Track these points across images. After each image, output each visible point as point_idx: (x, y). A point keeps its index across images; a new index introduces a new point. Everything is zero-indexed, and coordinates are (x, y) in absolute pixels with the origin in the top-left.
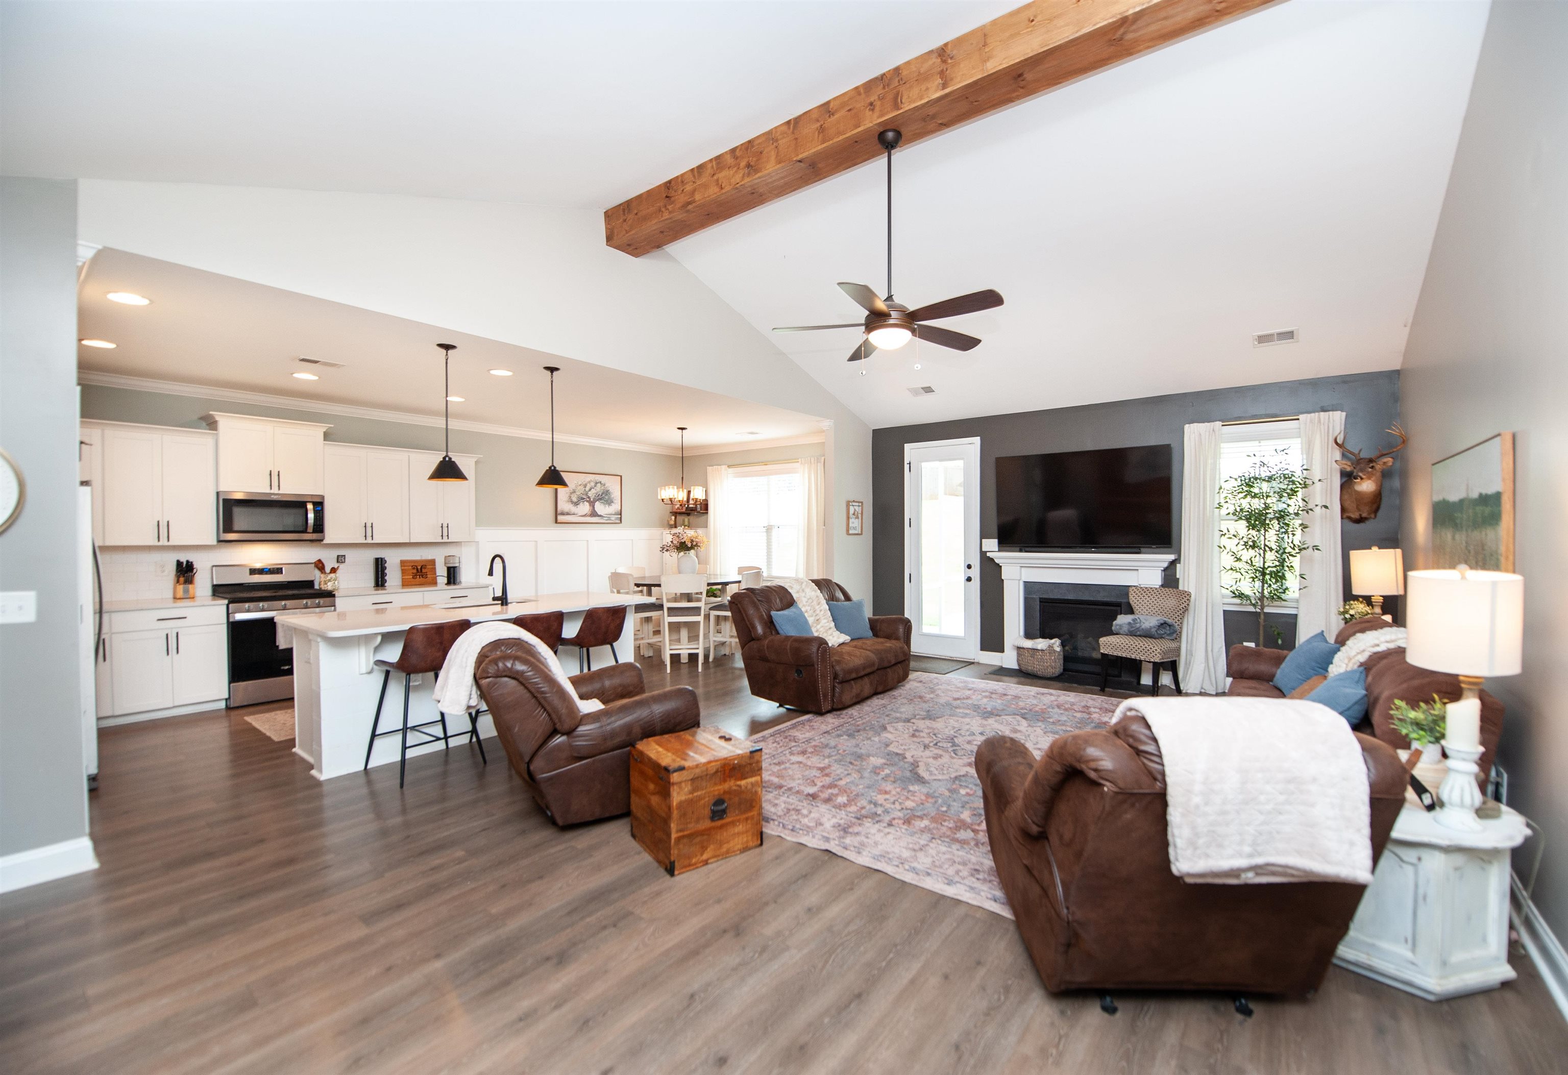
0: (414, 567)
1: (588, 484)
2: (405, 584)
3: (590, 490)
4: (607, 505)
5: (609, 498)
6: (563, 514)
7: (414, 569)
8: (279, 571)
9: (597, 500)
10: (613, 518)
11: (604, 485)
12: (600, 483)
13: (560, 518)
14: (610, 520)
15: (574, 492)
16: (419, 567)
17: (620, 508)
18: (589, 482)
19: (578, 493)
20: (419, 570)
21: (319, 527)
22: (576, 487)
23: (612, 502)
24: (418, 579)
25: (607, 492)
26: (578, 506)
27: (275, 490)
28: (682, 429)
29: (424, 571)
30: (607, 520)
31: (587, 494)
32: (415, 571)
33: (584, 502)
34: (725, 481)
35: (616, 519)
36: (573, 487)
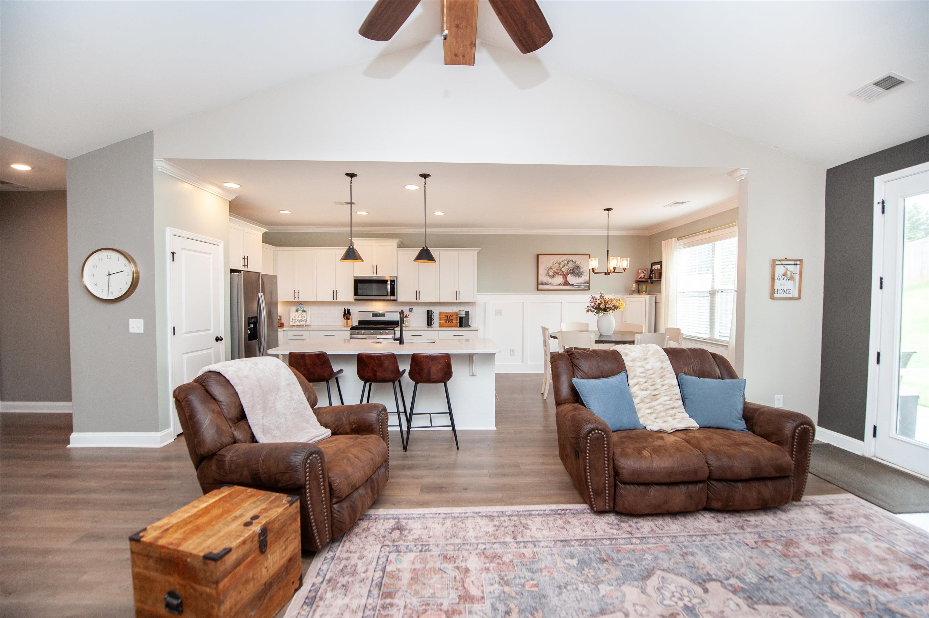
0: (446, 316)
1: (562, 263)
2: (441, 326)
3: (564, 266)
4: (577, 277)
5: (579, 272)
6: (542, 284)
8: (383, 315)
9: (570, 273)
10: (583, 286)
11: (575, 262)
12: (572, 261)
13: (540, 287)
14: (580, 287)
15: (551, 268)
16: (449, 316)
17: (588, 279)
18: (563, 261)
19: (554, 269)
20: (448, 318)
21: (393, 292)
22: (553, 265)
23: (582, 274)
24: (448, 323)
25: (578, 268)
26: (554, 278)
27: (375, 275)
28: (608, 210)
29: (451, 318)
30: (577, 288)
31: (561, 270)
32: (446, 318)
33: (558, 275)
34: (675, 252)
35: (585, 287)
36: (550, 265)
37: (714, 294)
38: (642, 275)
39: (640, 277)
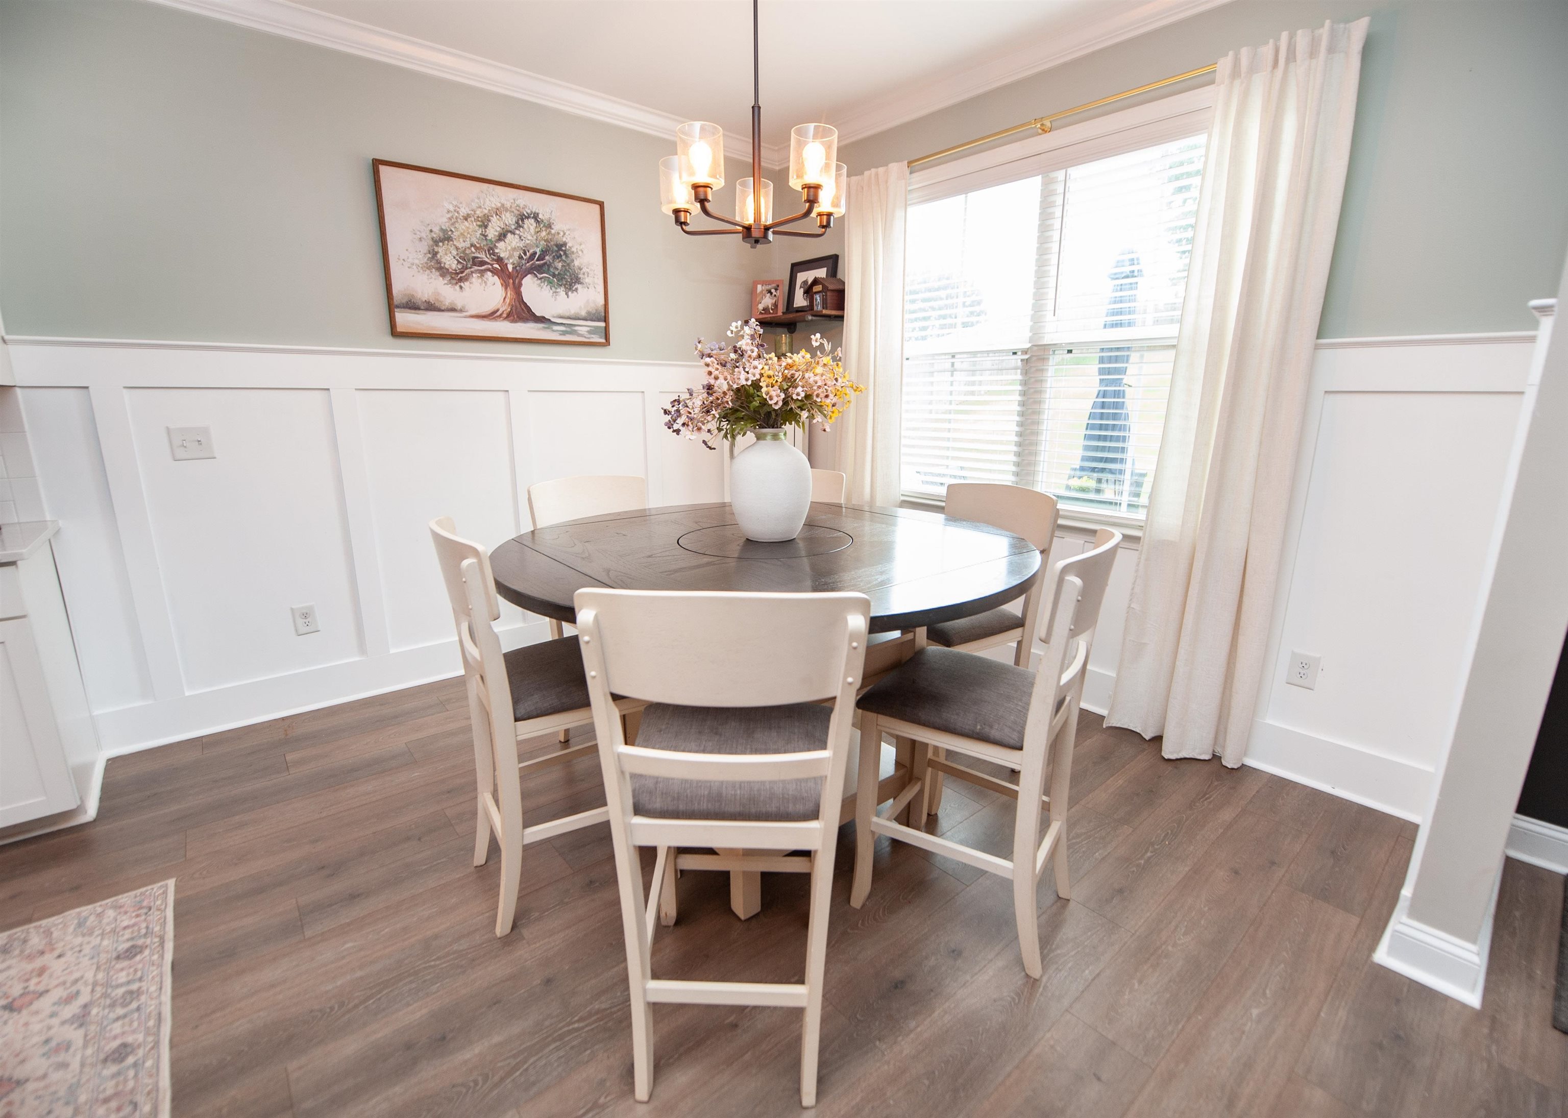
1: (494, 219)
3: (502, 236)
4: (561, 291)
5: (568, 266)
6: (412, 306)
9: (530, 271)
10: (584, 329)
11: (549, 226)
12: (536, 217)
13: (405, 320)
14: (573, 332)
15: (446, 238)
17: (601, 301)
18: (498, 212)
19: (461, 245)
22: (453, 221)
23: (577, 280)
25: (559, 250)
26: (466, 285)
30: (564, 333)
31: (491, 250)
33: (482, 273)
34: (899, 214)
35: (594, 331)
36: (441, 220)
37: (1043, 359)
38: (768, 301)
39: (761, 307)
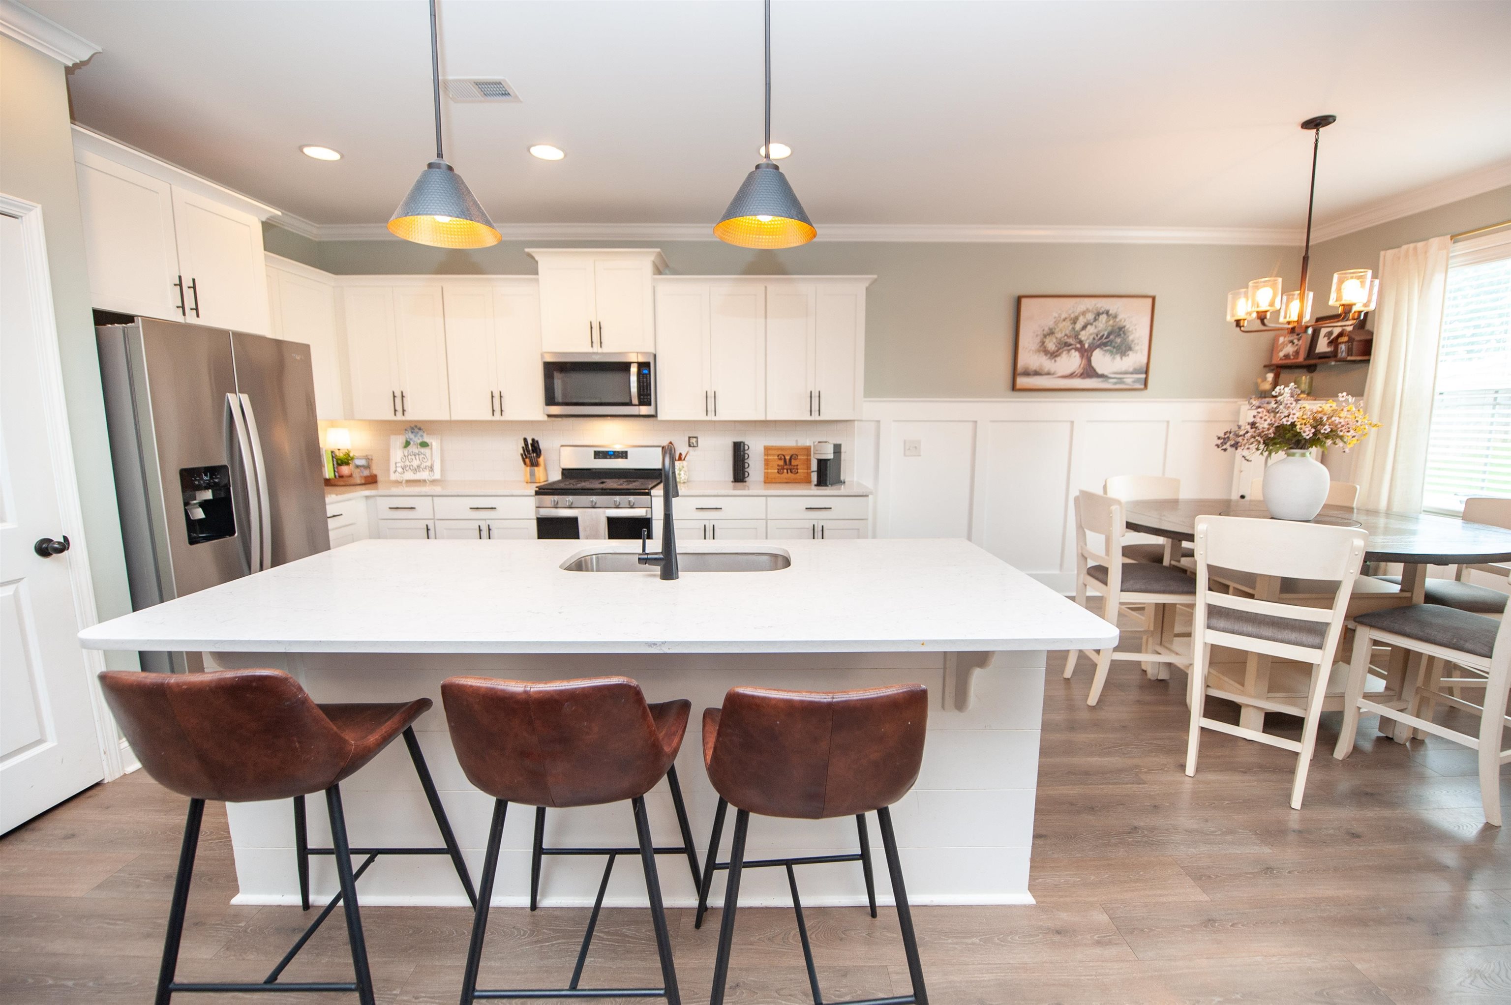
0: (781, 457)
1: (1081, 318)
2: (768, 481)
3: (1084, 327)
4: (1118, 357)
5: (1124, 340)
6: (1027, 373)
7: (780, 459)
8: (623, 455)
9: (1099, 346)
10: (1129, 379)
11: (1115, 317)
12: (1107, 313)
13: (1022, 381)
14: (1123, 383)
15: (1051, 333)
16: (788, 458)
17: (1145, 361)
18: (1084, 313)
19: (1059, 335)
20: (788, 461)
21: (645, 396)
22: (1056, 323)
23: (1130, 349)
24: (786, 475)
25: (1120, 331)
26: (1058, 359)
27: (596, 349)
28: (1316, 123)
29: (794, 462)
30: (1115, 383)
31: (1076, 336)
32: (781, 463)
33: (1069, 351)
34: (1439, 278)
35: (1137, 381)
36: (1050, 323)
38: (1289, 349)
39: (1281, 354)
